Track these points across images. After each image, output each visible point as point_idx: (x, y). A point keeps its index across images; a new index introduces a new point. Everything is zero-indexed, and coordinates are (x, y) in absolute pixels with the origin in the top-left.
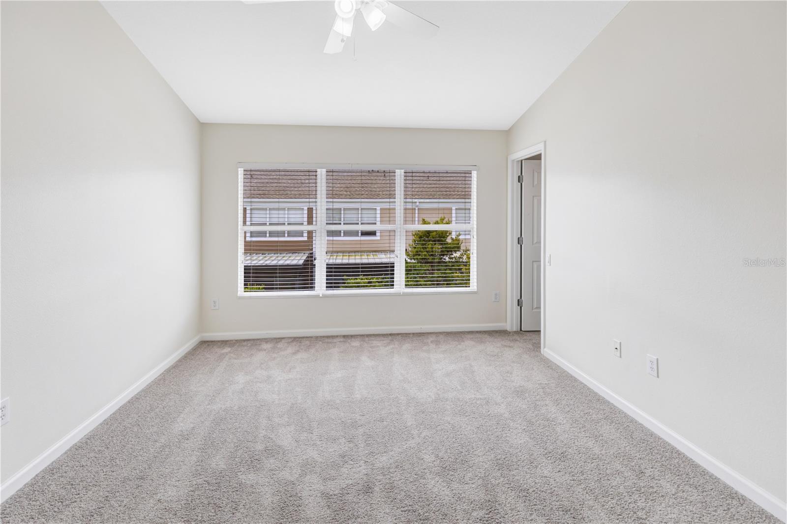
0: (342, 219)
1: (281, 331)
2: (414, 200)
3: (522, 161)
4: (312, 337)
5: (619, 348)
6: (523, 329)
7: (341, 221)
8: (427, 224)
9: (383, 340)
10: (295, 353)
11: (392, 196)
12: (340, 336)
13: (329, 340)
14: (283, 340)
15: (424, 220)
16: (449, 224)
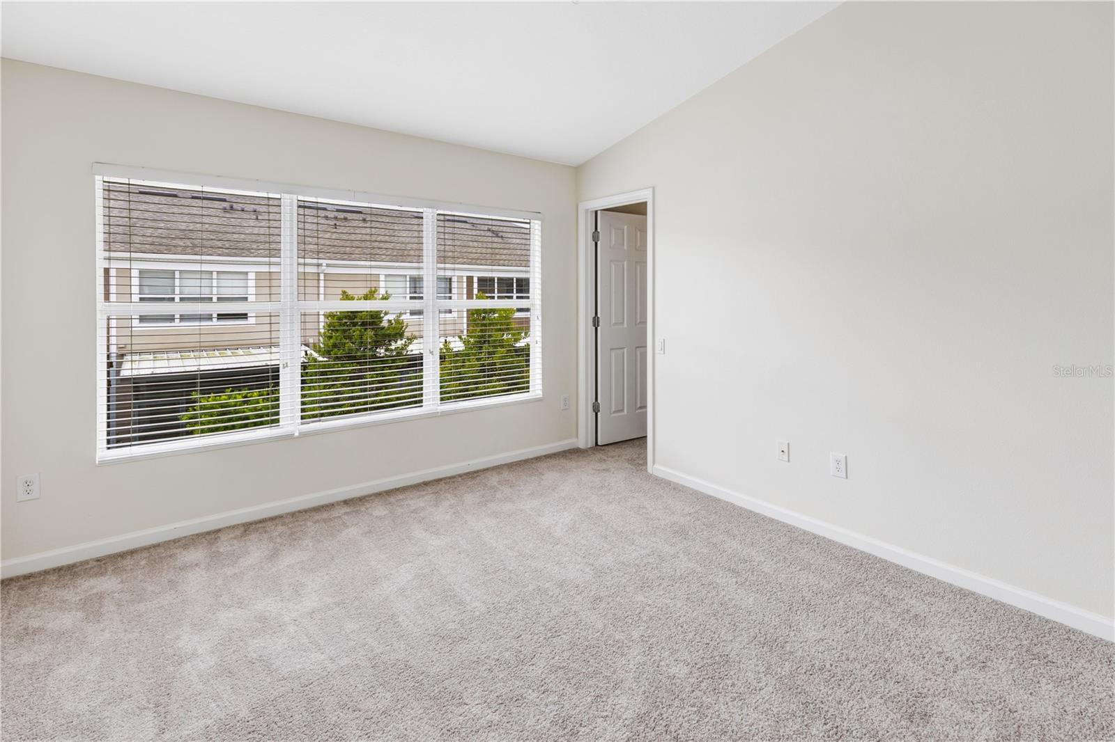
0: (177, 290)
1: (205, 519)
2: (320, 261)
3: (596, 212)
4: (281, 517)
5: (786, 451)
6: (599, 443)
7: (173, 293)
8: (349, 299)
9: (423, 496)
10: (274, 555)
11: (274, 252)
12: (338, 503)
13: (325, 515)
14: (219, 535)
15: (344, 292)
16: (388, 299)
